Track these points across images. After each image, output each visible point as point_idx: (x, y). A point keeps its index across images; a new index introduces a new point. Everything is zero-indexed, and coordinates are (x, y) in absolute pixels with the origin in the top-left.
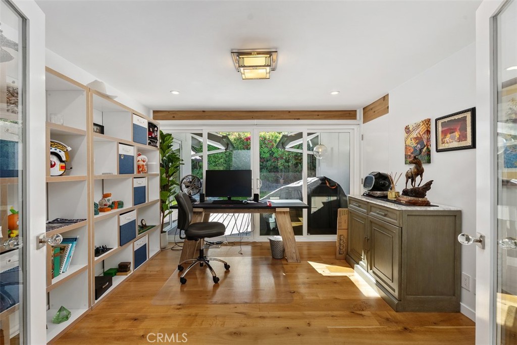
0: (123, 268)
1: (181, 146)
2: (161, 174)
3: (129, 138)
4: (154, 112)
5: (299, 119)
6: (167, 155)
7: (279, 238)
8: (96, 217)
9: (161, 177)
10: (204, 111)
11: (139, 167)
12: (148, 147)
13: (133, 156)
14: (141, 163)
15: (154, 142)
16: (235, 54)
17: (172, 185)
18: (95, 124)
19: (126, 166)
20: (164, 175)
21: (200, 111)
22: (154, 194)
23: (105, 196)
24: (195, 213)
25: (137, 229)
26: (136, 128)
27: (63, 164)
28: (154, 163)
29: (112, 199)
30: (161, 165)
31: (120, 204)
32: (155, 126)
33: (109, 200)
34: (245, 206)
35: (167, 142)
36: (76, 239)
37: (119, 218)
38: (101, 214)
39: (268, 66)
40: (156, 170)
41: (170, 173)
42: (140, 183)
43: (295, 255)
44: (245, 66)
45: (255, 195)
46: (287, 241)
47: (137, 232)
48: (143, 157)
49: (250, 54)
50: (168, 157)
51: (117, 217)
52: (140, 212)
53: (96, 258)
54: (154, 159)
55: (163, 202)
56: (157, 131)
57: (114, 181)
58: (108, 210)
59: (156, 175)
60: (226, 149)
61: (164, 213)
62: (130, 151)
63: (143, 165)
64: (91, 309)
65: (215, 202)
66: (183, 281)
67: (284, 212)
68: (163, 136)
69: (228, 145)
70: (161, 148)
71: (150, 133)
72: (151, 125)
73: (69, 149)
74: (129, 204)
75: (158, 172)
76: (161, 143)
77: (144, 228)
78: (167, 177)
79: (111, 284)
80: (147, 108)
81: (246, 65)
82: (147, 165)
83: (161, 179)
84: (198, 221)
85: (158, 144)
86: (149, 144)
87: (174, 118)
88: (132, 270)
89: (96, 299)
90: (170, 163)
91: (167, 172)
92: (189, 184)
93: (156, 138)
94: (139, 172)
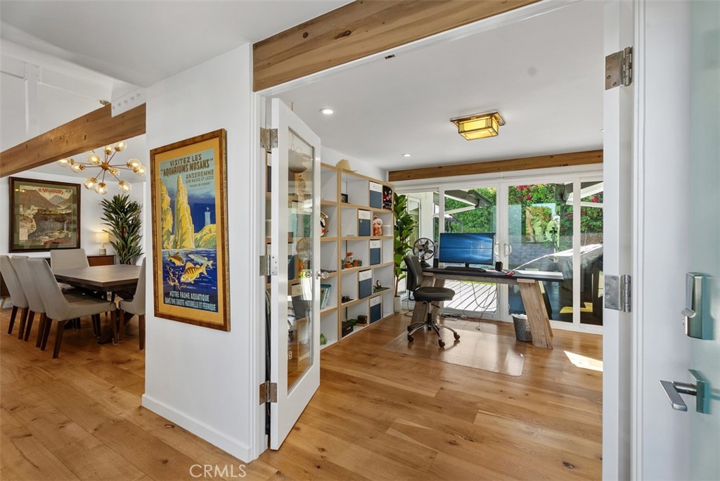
0: (361, 320)
1: (420, 205)
2: (396, 237)
3: (366, 203)
4: (390, 173)
5: (567, 165)
6: (401, 217)
7: (522, 316)
8: (343, 270)
9: (395, 239)
10: (440, 167)
11: (374, 229)
12: (382, 210)
13: (370, 221)
14: (377, 226)
15: (387, 205)
16: (456, 122)
17: (406, 248)
18: (342, 195)
19: (364, 229)
20: (398, 238)
21: (436, 168)
22: (388, 257)
23: (348, 255)
24: (424, 276)
25: (373, 288)
26: (372, 193)
27: (324, 229)
28: (388, 226)
29: (354, 257)
30: (396, 228)
31: (359, 263)
32: (390, 189)
33: (351, 258)
34: (482, 273)
35: (401, 204)
36: (330, 286)
37: (358, 275)
38: (346, 269)
39: (489, 127)
40: (390, 233)
41: (404, 236)
42: (376, 244)
43: (544, 340)
44: (465, 132)
45: (497, 263)
46: (533, 320)
47: (373, 291)
48: (379, 220)
49: (469, 119)
50: (402, 219)
51: (357, 273)
52: (375, 271)
53: (343, 304)
54: (389, 222)
55: (397, 265)
56: (391, 194)
57: (355, 242)
58: (350, 267)
59: (391, 238)
60: (476, 207)
61: (398, 277)
62: (367, 215)
63: (378, 228)
64: (339, 342)
65: (448, 268)
66: (410, 339)
67: (529, 284)
68: (397, 199)
69: (478, 200)
70: (395, 210)
71: (385, 196)
72: (386, 189)
73: (327, 217)
74: (366, 264)
75: (393, 235)
76: (395, 205)
77: (379, 288)
78: (401, 240)
79: (352, 330)
80: (383, 171)
81: (466, 130)
82: (382, 227)
83: (395, 242)
84: (429, 285)
85: (392, 207)
86: (384, 207)
87: (409, 178)
88: (368, 324)
89: (343, 336)
90: (405, 225)
91: (401, 236)
92: (422, 248)
93: (390, 201)
94: (374, 235)
